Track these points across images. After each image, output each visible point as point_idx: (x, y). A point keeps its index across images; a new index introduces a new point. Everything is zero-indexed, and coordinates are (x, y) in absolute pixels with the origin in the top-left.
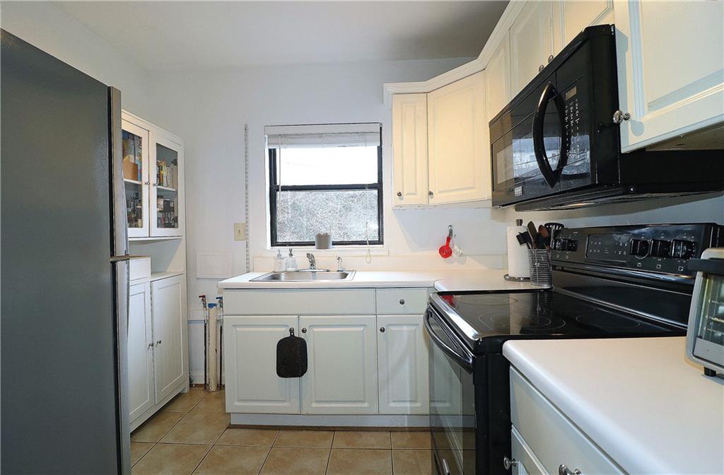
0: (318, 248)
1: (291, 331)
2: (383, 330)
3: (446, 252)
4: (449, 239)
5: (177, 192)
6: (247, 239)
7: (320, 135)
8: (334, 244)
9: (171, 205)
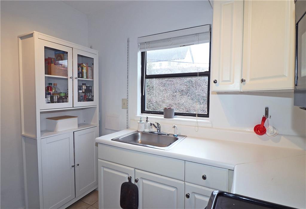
0: (165, 118)
1: (130, 179)
2: (188, 196)
3: (260, 130)
4: (264, 119)
5: (93, 81)
6: (127, 108)
7: (168, 39)
8: (176, 114)
9: (90, 88)
